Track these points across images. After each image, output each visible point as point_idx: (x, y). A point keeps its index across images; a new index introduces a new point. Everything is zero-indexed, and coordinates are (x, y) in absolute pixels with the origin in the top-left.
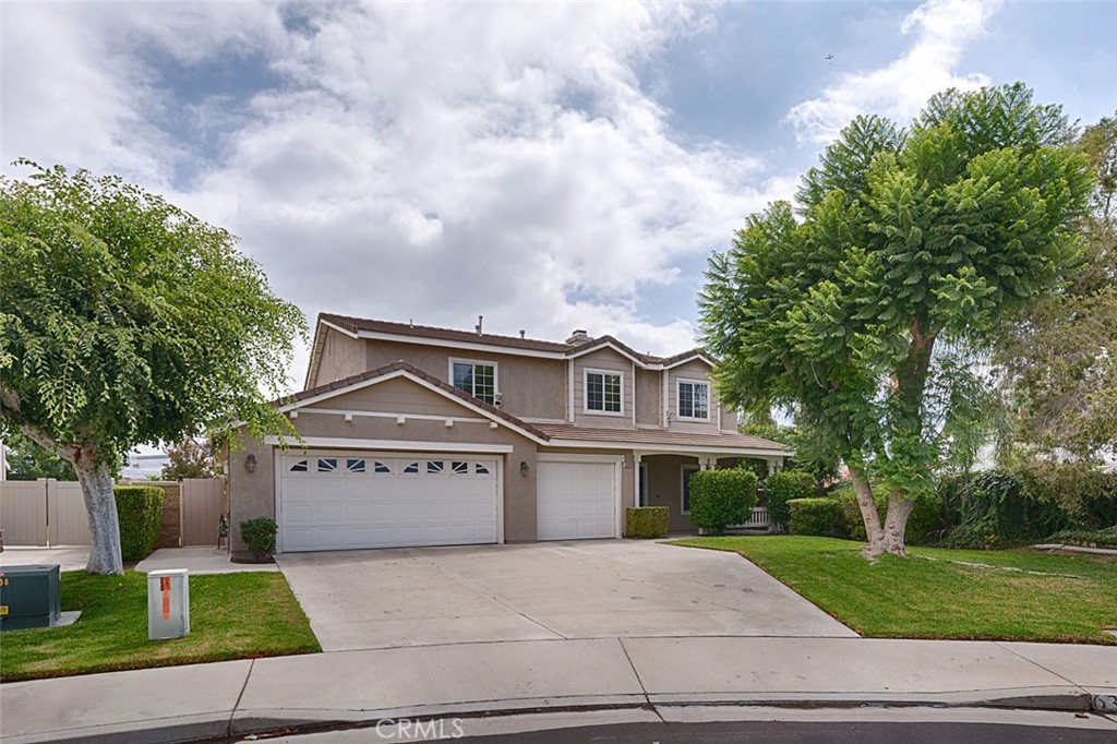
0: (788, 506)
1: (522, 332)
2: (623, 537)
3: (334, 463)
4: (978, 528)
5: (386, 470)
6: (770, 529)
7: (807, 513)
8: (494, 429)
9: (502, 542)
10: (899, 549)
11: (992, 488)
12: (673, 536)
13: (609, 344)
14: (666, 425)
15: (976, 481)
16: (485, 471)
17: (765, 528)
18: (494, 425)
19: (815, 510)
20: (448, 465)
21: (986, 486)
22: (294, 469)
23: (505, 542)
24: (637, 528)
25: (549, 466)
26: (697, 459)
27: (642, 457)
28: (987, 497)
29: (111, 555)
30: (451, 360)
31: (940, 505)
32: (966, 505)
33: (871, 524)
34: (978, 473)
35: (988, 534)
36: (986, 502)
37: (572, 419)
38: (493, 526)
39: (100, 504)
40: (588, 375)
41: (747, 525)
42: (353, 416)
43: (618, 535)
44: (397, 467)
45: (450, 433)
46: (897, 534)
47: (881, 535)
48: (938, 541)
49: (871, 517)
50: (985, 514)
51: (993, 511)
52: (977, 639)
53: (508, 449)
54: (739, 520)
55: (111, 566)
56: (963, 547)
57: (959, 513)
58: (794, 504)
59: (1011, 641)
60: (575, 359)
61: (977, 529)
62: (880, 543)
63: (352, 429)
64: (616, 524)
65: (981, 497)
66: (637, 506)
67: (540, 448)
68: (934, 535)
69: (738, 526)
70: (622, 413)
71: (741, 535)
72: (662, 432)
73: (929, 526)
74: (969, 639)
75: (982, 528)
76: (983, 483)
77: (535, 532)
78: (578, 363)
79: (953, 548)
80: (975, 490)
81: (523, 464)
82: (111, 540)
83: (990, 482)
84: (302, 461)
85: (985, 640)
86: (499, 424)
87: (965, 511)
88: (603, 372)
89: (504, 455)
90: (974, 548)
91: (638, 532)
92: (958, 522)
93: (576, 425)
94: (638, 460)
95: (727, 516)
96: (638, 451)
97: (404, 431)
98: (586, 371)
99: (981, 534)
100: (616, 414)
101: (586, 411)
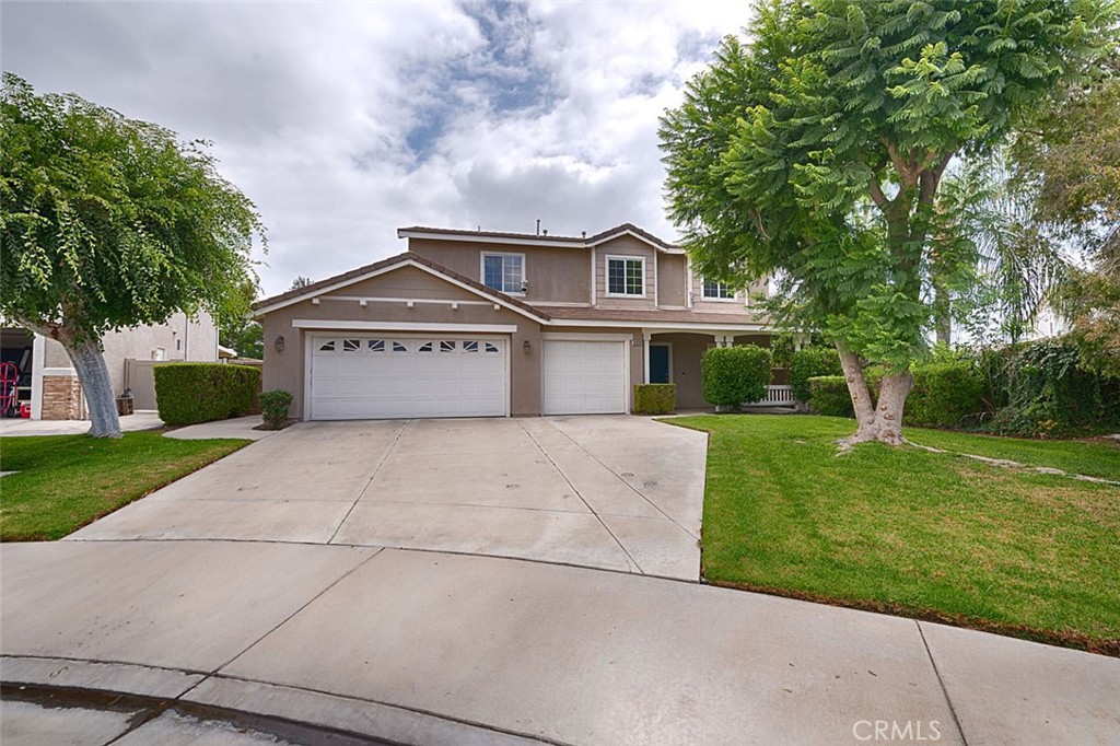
0: (809, 383)
1: (584, 234)
2: (632, 413)
3: (357, 343)
4: (1029, 411)
5: (403, 349)
6: (797, 408)
7: (829, 391)
8: (497, 311)
9: (508, 415)
10: (893, 435)
11: (1047, 361)
12: (681, 413)
13: (628, 231)
14: (690, 306)
15: (1026, 353)
16: (495, 350)
17: (793, 407)
18: (497, 307)
19: (837, 388)
20: (460, 345)
21: (1039, 359)
22: (322, 349)
23: (511, 416)
24: (645, 404)
25: (558, 344)
26: (713, 337)
27: (652, 335)
28: (1041, 373)
29: (103, 420)
30: (483, 254)
31: (982, 383)
32: (1014, 383)
33: (860, 404)
34: (1028, 344)
35: (1043, 419)
36: (1039, 379)
37: (594, 303)
38: (501, 401)
39: (88, 377)
40: (610, 261)
41: (762, 403)
42: (368, 302)
43: (627, 411)
44: (413, 347)
45: (457, 315)
46: (891, 418)
47: (871, 418)
48: (979, 426)
49: (859, 396)
50: (1039, 393)
51: (1048, 390)
52: (889, 611)
53: (513, 329)
54: (750, 398)
55: (104, 430)
56: (1010, 434)
57: (1005, 392)
58: (815, 382)
59: (954, 624)
60: (596, 246)
61: (1026, 412)
62: (869, 427)
63: (367, 313)
64: (624, 400)
65: (1031, 373)
66: (647, 382)
67: (544, 328)
68: (975, 416)
69: (753, 403)
70: (644, 296)
71: (762, 413)
72: (687, 312)
73: (967, 408)
74: (875, 610)
75: (1034, 411)
76: (1034, 356)
77: (539, 407)
78: (600, 250)
79: (997, 434)
80: (1024, 364)
81: (526, 342)
82: (104, 409)
83: (1044, 354)
84: (330, 341)
85: (904, 615)
86: (501, 306)
87: (1012, 391)
88: (625, 258)
89: (510, 334)
90: (1024, 436)
91: (643, 408)
92: (1005, 403)
93: (598, 307)
94: (647, 338)
95: (737, 393)
96: (646, 328)
97: (414, 313)
98: (608, 257)
99: (1033, 419)
100: (638, 296)
101: (608, 294)
